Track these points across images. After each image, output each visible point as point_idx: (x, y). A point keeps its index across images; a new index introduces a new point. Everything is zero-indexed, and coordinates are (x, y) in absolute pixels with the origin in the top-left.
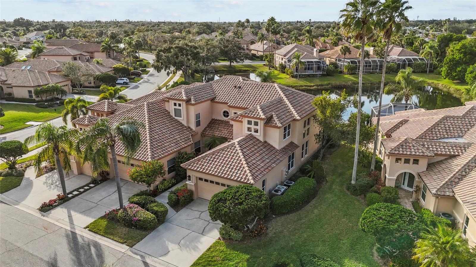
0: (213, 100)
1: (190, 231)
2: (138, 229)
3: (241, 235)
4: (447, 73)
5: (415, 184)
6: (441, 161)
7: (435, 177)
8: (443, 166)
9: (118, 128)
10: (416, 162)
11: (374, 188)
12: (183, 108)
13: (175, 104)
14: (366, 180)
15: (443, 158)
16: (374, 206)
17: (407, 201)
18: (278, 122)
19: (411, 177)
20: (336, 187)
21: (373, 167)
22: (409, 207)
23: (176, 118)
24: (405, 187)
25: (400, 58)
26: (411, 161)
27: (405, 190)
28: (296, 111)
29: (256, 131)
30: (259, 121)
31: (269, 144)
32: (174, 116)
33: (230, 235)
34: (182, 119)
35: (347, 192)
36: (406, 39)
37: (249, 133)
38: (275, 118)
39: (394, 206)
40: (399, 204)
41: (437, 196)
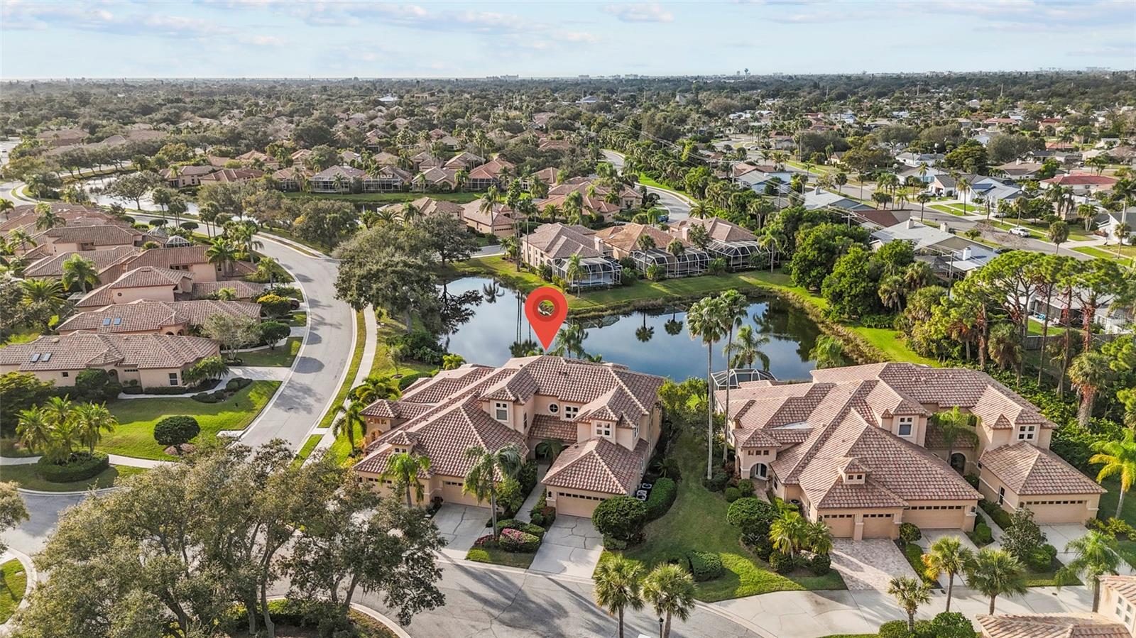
0: (537, 393)
1: (572, 548)
2: (524, 552)
3: (625, 544)
4: (799, 278)
5: (767, 474)
6: (788, 449)
7: (783, 467)
8: (790, 454)
9: (500, 455)
10: (766, 453)
11: (731, 481)
12: (509, 409)
13: (498, 405)
14: (723, 475)
15: (790, 446)
16: (737, 501)
17: (761, 491)
18: (631, 423)
19: (763, 467)
20: (693, 485)
21: (725, 458)
22: (765, 499)
23: (499, 421)
24: (759, 476)
25: (729, 245)
26: (762, 452)
27: (758, 479)
28: (642, 403)
29: (607, 433)
30: (611, 423)
31: (622, 446)
32: (496, 419)
33: (615, 545)
34: (508, 422)
35: (705, 488)
36: (734, 198)
37: (599, 435)
38: (626, 417)
39: (753, 500)
40: (756, 497)
41: (786, 485)
